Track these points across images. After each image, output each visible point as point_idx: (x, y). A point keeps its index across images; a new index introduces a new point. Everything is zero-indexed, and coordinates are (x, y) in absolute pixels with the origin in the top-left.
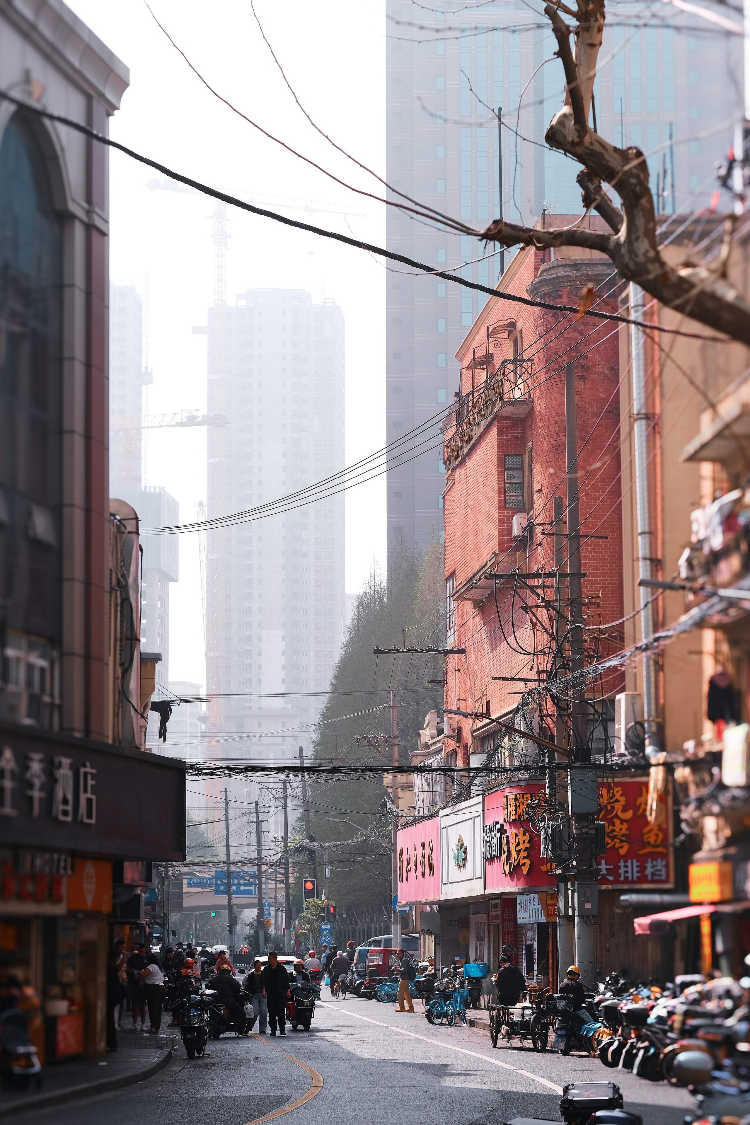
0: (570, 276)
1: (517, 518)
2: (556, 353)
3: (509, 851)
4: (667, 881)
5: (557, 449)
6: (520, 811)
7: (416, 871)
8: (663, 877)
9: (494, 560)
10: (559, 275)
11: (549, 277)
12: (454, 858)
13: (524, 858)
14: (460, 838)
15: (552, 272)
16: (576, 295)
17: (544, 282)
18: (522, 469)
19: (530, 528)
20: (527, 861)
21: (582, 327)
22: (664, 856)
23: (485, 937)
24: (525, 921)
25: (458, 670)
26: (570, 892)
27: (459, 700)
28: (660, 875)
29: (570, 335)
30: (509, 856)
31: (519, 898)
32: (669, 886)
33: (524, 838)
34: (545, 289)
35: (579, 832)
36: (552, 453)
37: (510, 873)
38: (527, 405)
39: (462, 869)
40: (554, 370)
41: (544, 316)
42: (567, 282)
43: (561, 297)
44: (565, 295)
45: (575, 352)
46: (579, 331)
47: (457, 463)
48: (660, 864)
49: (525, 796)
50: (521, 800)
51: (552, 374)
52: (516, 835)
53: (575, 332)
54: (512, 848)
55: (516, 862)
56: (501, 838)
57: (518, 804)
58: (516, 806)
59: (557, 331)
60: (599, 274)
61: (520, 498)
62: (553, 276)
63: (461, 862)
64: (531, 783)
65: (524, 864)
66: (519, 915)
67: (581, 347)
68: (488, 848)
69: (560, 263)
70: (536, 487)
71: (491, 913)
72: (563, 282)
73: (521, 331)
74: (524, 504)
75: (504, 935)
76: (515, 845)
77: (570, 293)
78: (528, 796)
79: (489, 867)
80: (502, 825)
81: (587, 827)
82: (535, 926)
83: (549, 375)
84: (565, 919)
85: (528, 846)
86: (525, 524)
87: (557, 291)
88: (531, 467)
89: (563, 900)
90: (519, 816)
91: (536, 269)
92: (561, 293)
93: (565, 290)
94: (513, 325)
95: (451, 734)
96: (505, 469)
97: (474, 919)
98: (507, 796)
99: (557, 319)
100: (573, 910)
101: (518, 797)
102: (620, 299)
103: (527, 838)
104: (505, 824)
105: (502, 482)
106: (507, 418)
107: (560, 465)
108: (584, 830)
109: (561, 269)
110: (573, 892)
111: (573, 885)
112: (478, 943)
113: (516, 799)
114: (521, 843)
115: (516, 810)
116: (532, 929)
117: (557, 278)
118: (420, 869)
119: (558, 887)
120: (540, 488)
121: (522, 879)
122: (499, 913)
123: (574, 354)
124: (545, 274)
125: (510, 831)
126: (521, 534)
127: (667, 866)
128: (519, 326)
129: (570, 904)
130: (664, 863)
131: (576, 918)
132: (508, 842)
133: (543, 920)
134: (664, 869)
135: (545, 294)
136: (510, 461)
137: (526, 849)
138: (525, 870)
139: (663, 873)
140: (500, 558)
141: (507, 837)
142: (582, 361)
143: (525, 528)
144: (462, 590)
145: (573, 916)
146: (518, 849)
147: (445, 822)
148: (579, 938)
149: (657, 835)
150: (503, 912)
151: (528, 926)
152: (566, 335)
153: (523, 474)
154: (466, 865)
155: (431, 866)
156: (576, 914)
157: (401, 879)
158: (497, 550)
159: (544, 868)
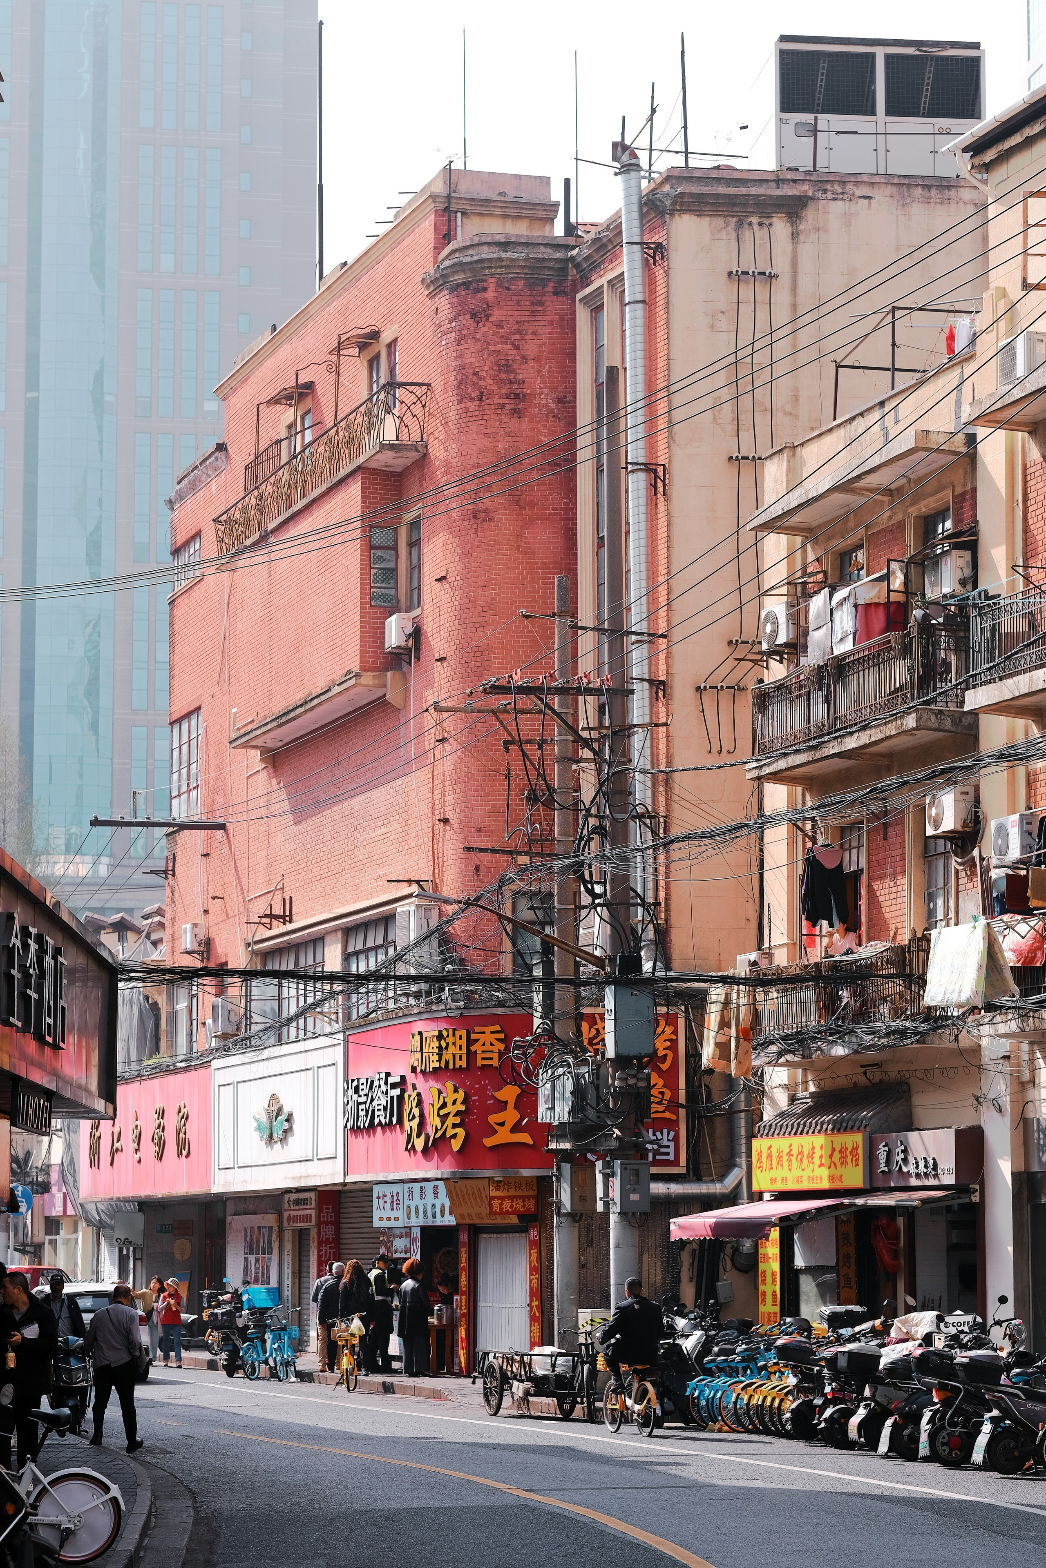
0: (501, 260)
1: (397, 620)
2: (474, 374)
3: (422, 1116)
4: (676, 1163)
5: (475, 517)
6: (447, 1056)
7: (137, 1150)
8: (671, 1157)
9: (353, 681)
10: (484, 256)
11: (468, 259)
12: (259, 1128)
13: (455, 1126)
14: (274, 1099)
15: (470, 252)
16: (508, 289)
17: (460, 267)
18: (395, 548)
19: (417, 634)
20: (461, 1132)
21: (517, 337)
22: (672, 1125)
23: (271, 1247)
24: (395, 1224)
25: (206, 855)
26: (599, 1177)
27: (214, 898)
28: (668, 1154)
29: (499, 347)
30: (422, 1125)
31: (377, 1190)
32: (681, 1169)
33: (456, 1096)
34: (459, 278)
35: (624, 1084)
36: (466, 523)
37: (426, 1151)
38: (417, 451)
39: (277, 1146)
40: (472, 399)
41: (455, 318)
42: (496, 267)
43: (485, 289)
44: (492, 287)
45: (506, 372)
46: (512, 343)
47: (248, 542)
48: (665, 1137)
49: (458, 1033)
50: (450, 1040)
51: (469, 404)
52: (440, 1092)
53: (506, 343)
54: (429, 1112)
55: (440, 1133)
56: (401, 1098)
57: (444, 1044)
58: (440, 1048)
59: (478, 340)
60: (543, 259)
61: (392, 592)
62: (476, 258)
63: (278, 1134)
64: (466, 1013)
65: (454, 1136)
66: (376, 1214)
67: (514, 367)
68: (362, 1113)
69: (483, 240)
70: (429, 572)
71: (286, 1214)
72: (490, 268)
73: (392, 345)
74: (398, 601)
75: (320, 1245)
76: (436, 1107)
77: (499, 284)
78: (464, 1033)
79: (359, 1143)
80: (403, 1078)
81: (635, 1076)
82: (416, 1232)
83: (463, 405)
84: (570, 1219)
85: (463, 1108)
86: (409, 630)
87: (478, 281)
88: (414, 544)
89: (568, 1190)
90: (447, 1063)
91: (437, 249)
92: (485, 285)
93: (492, 280)
94: (375, 335)
95: (196, 948)
96: (372, 547)
97: (237, 1224)
98: (420, 1033)
99: (478, 323)
100: (607, 1205)
101: (445, 1034)
102: (579, 296)
103: (461, 1096)
104: (411, 1078)
105: (367, 565)
106: (375, 471)
107: (480, 541)
108: (631, 1081)
109: (485, 248)
110: (607, 1177)
111: (607, 1165)
112: (252, 1258)
113: (440, 1037)
114: (449, 1104)
115: (440, 1054)
116: (408, 1235)
117: (480, 261)
118: (149, 1149)
119: (559, 1169)
120: (443, 574)
121: (449, 1159)
122: (313, 1213)
123: (503, 376)
124: (457, 255)
125: (425, 1087)
126: (403, 644)
127: (676, 1139)
128: (386, 337)
129: (600, 1193)
130: (672, 1134)
131: (613, 1218)
132: (420, 1103)
133: (449, 1220)
134: (672, 1144)
135: (458, 285)
136: (380, 537)
137: (458, 1113)
138: (456, 1145)
139: (671, 1150)
140: (364, 680)
141: (419, 1094)
142: (515, 387)
143: (410, 635)
144: (259, 732)
145: (606, 1214)
146: (442, 1112)
147: (221, 1077)
148: (617, 1246)
149: (662, 1093)
150: (319, 1210)
151: (398, 1232)
152: (492, 348)
153: (397, 557)
154: (290, 1139)
155: (183, 1146)
156: (615, 1209)
157: (95, 1162)
158: (356, 668)
159: (489, 1142)
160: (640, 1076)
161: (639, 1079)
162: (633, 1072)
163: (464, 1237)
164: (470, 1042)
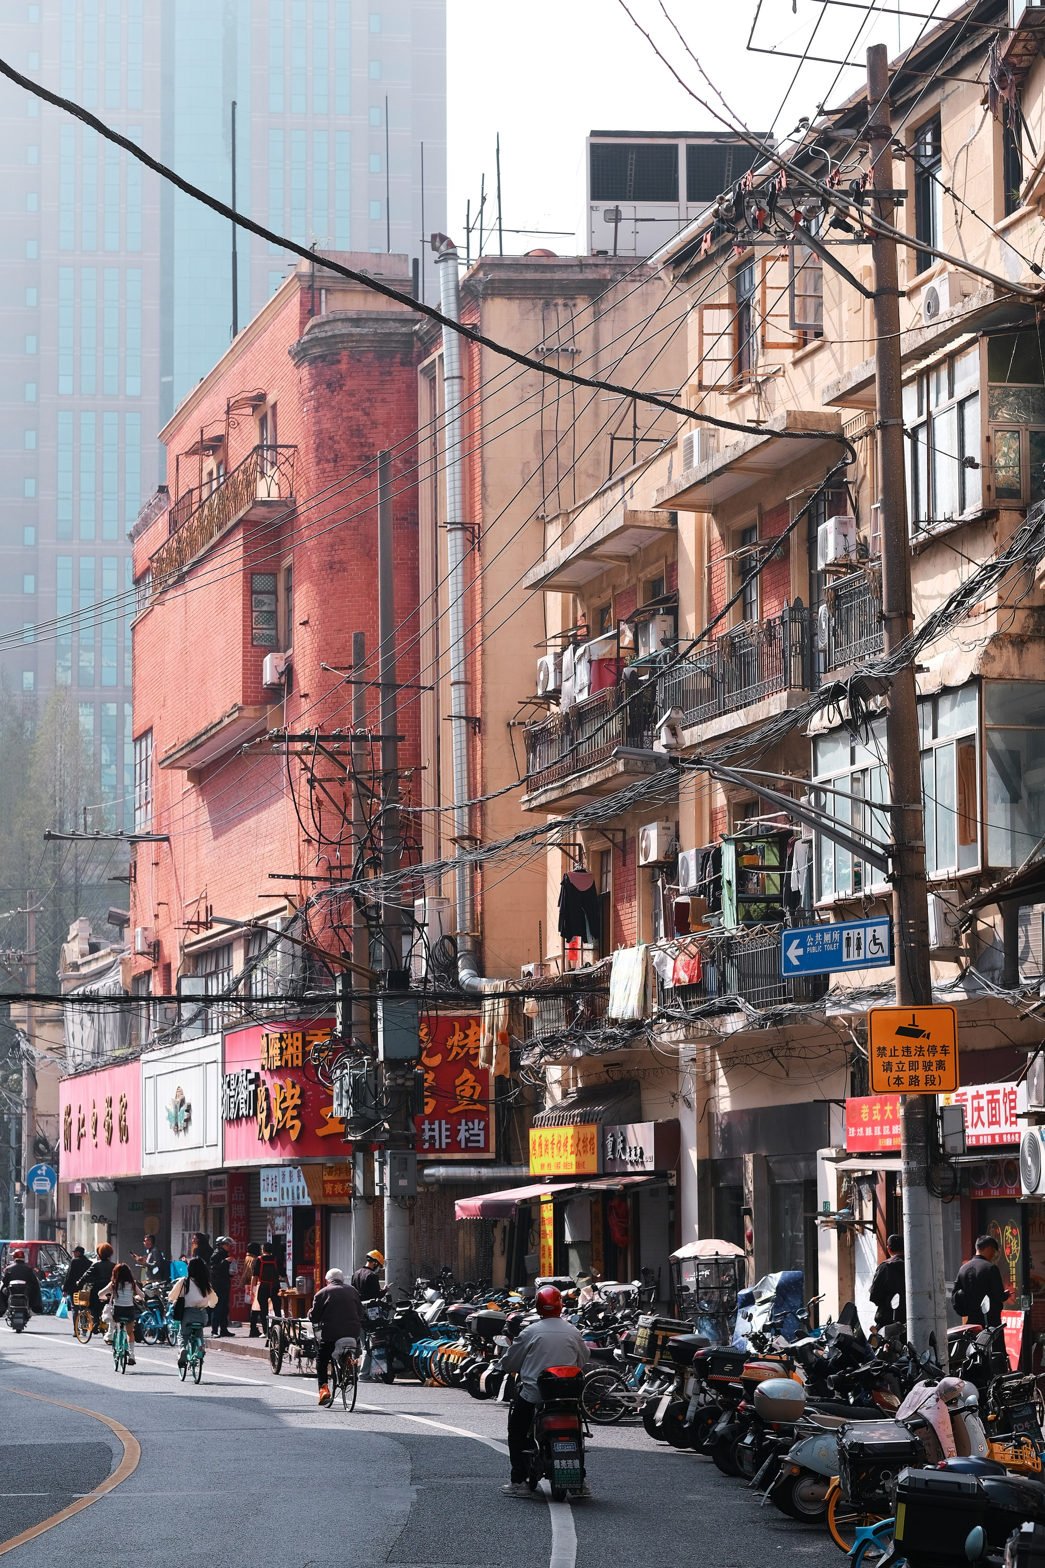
0: (352, 335)
1: (272, 660)
2: (330, 438)
3: (269, 1109)
4: (486, 1149)
5: (331, 568)
6: (287, 1056)
7: (95, 1136)
8: (482, 1145)
9: (236, 715)
10: (337, 332)
11: (323, 335)
12: (169, 1118)
13: (293, 1118)
14: (179, 1091)
15: (327, 328)
16: (359, 361)
17: (315, 341)
18: (274, 592)
19: (289, 672)
20: (297, 1123)
21: (368, 404)
22: (483, 1116)
23: (199, 1225)
24: (275, 1204)
25: (157, 864)
26: (376, 1165)
27: (159, 904)
28: (479, 1141)
29: (351, 414)
30: (269, 1117)
31: (263, 1174)
32: (491, 1155)
33: (293, 1091)
34: (316, 351)
35: (393, 1084)
36: (324, 573)
37: (271, 1139)
38: (287, 506)
39: (182, 1133)
40: (328, 461)
41: (314, 388)
42: (348, 342)
43: (339, 362)
44: (345, 360)
45: (358, 437)
46: (363, 410)
47: (170, 582)
48: (477, 1126)
49: (295, 1035)
50: (289, 1041)
51: (326, 465)
52: (281, 1088)
53: (357, 410)
54: (275, 1106)
55: (281, 1124)
56: (255, 1092)
57: (284, 1046)
58: (281, 1048)
59: (333, 408)
60: (390, 334)
61: (273, 632)
62: (329, 334)
63: (181, 1124)
64: (302, 1017)
65: (292, 1127)
66: (263, 1195)
67: (365, 431)
68: (232, 1106)
69: (338, 317)
70: (299, 616)
71: (209, 1194)
72: (343, 342)
73: (274, 407)
74: (278, 641)
75: (231, 1222)
76: (279, 1101)
77: (351, 357)
78: (300, 1035)
79: (232, 1131)
80: (257, 1074)
81: (403, 1076)
82: (290, 1211)
83: (321, 467)
84: (364, 1201)
85: (299, 1102)
86: (282, 668)
87: (333, 354)
88: (289, 589)
89: (361, 1175)
90: (287, 1062)
91: (302, 323)
92: (339, 357)
93: (345, 353)
94: (262, 397)
95: (146, 950)
96: (253, 592)
97: (179, 1202)
98: (267, 1035)
99: (333, 392)
100: (382, 1189)
101: (285, 1036)
102: (420, 367)
103: (297, 1091)
104: (262, 1073)
105: (249, 609)
106: (256, 523)
107: (335, 589)
108: (400, 1081)
109: (339, 324)
110: (382, 1165)
111: (382, 1155)
112: (187, 1234)
113: (281, 1039)
114: (288, 1099)
115: (281, 1054)
116: (285, 1214)
117: (334, 336)
118: (103, 1134)
119: (354, 1158)
120: (306, 619)
121: (289, 1147)
122: (225, 1193)
123: (355, 440)
124: (316, 330)
125: (272, 1083)
126: (276, 681)
127: (486, 1129)
128: (271, 399)
129: (377, 1180)
130: (483, 1124)
131: (386, 1200)
132: (267, 1097)
133: (307, 1201)
134: (482, 1133)
135: (316, 358)
136: (260, 582)
137: (295, 1107)
138: (294, 1135)
139: (482, 1138)
140: (245, 713)
141: (267, 1090)
142: (366, 449)
143: (281, 674)
144: (178, 756)
145: (382, 1197)
146: (283, 1106)
147: (148, 1070)
148: (390, 1226)
149: (473, 1088)
150: (231, 1191)
151: (278, 1211)
152: (345, 414)
153: (277, 600)
154: (190, 1128)
155: (124, 1131)
156: (387, 1193)
157: (68, 1147)
158: (239, 701)
159: (321, 1132)
160: (408, 1076)
161: (406, 1079)
162: (401, 1073)
163: (318, 1216)
164: (305, 1043)
